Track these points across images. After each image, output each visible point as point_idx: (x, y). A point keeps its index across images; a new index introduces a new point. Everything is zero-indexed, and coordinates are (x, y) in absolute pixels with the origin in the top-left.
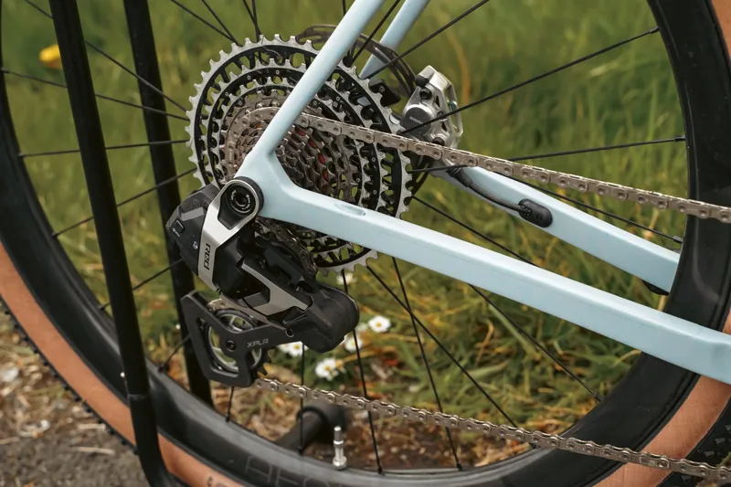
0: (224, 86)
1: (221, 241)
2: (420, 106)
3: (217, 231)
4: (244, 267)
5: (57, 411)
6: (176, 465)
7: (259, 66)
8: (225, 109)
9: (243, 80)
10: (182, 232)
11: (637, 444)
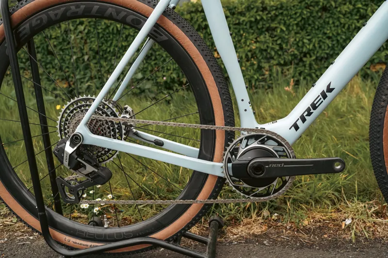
0: (68, 112)
1: (70, 152)
2: (125, 115)
3: (69, 149)
4: (78, 159)
5: (10, 235)
6: (54, 236)
7: (79, 104)
8: (69, 118)
9: (75, 109)
10: (58, 151)
11: (194, 198)
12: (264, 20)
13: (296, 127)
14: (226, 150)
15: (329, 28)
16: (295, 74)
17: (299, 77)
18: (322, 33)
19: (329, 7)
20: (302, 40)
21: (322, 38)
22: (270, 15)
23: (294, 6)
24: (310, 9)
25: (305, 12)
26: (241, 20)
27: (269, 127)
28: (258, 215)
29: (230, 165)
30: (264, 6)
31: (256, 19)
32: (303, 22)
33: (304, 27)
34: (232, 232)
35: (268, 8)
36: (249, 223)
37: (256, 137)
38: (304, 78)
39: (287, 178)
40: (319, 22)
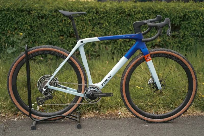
1: (44, 90)
4: (46, 92)
10: (41, 90)
12: (97, 19)
13: (102, 85)
14: (85, 90)
15: (131, 26)
16: (112, 48)
17: (114, 50)
18: (127, 27)
19: (131, 14)
20: (116, 31)
21: (127, 30)
22: (100, 16)
23: (113, 13)
24: (121, 15)
25: (118, 17)
26: (84, 19)
27: (96, 85)
28: (92, 111)
29: (86, 94)
30: (97, 11)
31: (92, 18)
32: (117, 21)
33: (118, 24)
34: (83, 116)
35: (99, 12)
36: (89, 114)
37: (93, 87)
38: (117, 51)
39: (100, 97)
40: (126, 22)
